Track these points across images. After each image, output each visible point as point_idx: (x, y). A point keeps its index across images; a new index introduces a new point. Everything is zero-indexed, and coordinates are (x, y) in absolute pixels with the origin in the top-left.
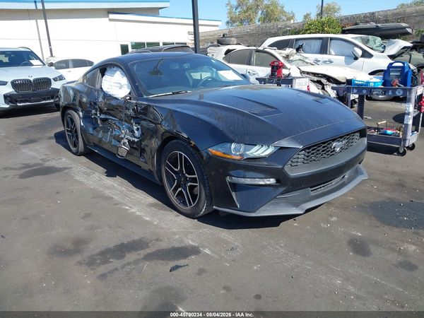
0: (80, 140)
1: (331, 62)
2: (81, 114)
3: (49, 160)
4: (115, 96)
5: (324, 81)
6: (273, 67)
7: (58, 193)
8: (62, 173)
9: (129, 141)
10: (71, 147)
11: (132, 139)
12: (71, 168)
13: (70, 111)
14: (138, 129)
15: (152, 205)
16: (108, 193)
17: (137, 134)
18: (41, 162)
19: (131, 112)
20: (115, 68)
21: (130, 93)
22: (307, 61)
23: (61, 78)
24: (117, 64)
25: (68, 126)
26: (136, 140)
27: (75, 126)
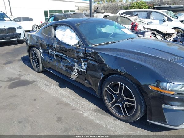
0: (41, 65)
1: (152, 23)
2: (41, 50)
3: (23, 75)
4: (68, 44)
5: (156, 33)
6: (132, 25)
7: (35, 100)
8: (33, 84)
9: (78, 70)
10: (34, 67)
11: (80, 69)
12: (37, 81)
13: (34, 49)
14: (85, 65)
15: (95, 111)
16: (65, 100)
17: (84, 67)
18: (18, 77)
19: (81, 54)
20: (64, 27)
21: (79, 43)
22: (144, 22)
23: (20, 27)
24: (67, 24)
25: (32, 56)
26: (83, 70)
27: (37, 57)
